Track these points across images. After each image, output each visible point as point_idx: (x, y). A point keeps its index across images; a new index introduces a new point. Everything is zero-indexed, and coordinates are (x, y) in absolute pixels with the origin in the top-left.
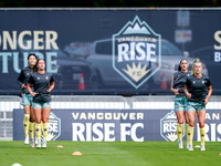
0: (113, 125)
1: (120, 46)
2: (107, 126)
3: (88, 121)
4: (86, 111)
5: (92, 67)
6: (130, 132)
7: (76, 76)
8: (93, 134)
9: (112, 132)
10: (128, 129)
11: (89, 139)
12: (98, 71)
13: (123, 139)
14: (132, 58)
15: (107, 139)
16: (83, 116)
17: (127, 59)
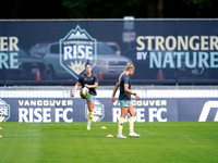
0: (49, 110)
1: (65, 48)
2: (45, 110)
3: (31, 107)
4: (29, 99)
5: (46, 63)
6: (62, 115)
7: (34, 71)
8: (35, 117)
9: (49, 115)
10: (61, 113)
11: (31, 120)
12: (51, 66)
13: (57, 120)
14: (75, 57)
15: (45, 120)
16: (27, 103)
17: (71, 57)
